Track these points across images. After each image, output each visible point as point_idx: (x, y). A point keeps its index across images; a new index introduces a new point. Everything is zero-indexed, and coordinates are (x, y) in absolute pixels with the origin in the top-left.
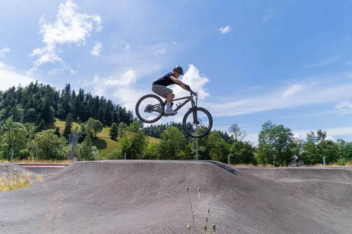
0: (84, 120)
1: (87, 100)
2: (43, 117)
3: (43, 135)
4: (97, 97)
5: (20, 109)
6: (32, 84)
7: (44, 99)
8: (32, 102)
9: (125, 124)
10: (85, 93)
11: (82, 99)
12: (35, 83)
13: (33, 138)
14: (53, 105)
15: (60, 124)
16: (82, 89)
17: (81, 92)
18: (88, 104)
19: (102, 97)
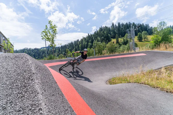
0: (123, 36)
1: (122, 27)
2: (107, 39)
3: (108, 45)
4: (127, 23)
5: (99, 38)
6: (100, 28)
7: (105, 32)
8: (102, 34)
9: (145, 32)
10: (121, 24)
11: (120, 27)
12: (101, 27)
13: (105, 47)
14: (109, 34)
15: (114, 40)
17: (119, 24)
18: (123, 28)
19: (129, 22)
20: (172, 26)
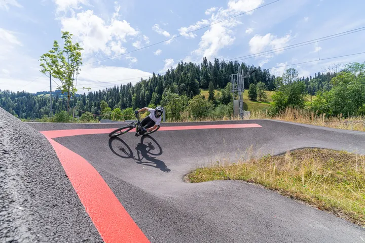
0: (223, 86)
1: (222, 68)
2: (191, 89)
3: (193, 101)
4: (231, 63)
5: (175, 85)
6: (179, 64)
7: (189, 74)
8: (182, 79)
9: (263, 83)
10: (220, 61)
11: (218, 69)
12: (181, 64)
13: (187, 105)
14: (196, 78)
15: (205, 93)
17: (217, 61)
18: (224, 72)
19: (236, 61)
20: (305, 78)
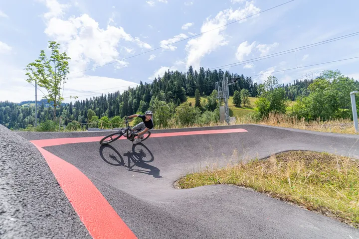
0: (209, 94)
1: (207, 76)
2: (178, 97)
3: (180, 108)
4: (216, 71)
5: (162, 93)
6: (166, 73)
7: (176, 82)
8: (168, 87)
9: (246, 90)
10: (205, 70)
11: (204, 77)
12: (167, 72)
13: (175, 112)
14: (183, 86)
15: (191, 100)
16: (202, 67)
17: (202, 70)
18: (209, 80)
19: (220, 70)
20: (285, 85)
